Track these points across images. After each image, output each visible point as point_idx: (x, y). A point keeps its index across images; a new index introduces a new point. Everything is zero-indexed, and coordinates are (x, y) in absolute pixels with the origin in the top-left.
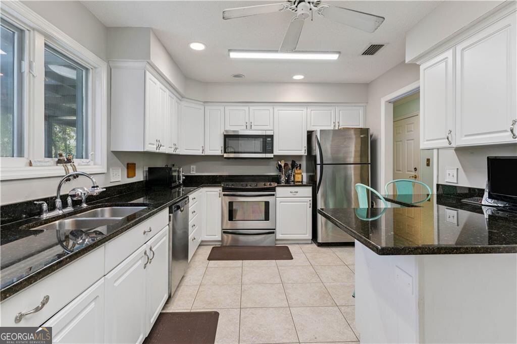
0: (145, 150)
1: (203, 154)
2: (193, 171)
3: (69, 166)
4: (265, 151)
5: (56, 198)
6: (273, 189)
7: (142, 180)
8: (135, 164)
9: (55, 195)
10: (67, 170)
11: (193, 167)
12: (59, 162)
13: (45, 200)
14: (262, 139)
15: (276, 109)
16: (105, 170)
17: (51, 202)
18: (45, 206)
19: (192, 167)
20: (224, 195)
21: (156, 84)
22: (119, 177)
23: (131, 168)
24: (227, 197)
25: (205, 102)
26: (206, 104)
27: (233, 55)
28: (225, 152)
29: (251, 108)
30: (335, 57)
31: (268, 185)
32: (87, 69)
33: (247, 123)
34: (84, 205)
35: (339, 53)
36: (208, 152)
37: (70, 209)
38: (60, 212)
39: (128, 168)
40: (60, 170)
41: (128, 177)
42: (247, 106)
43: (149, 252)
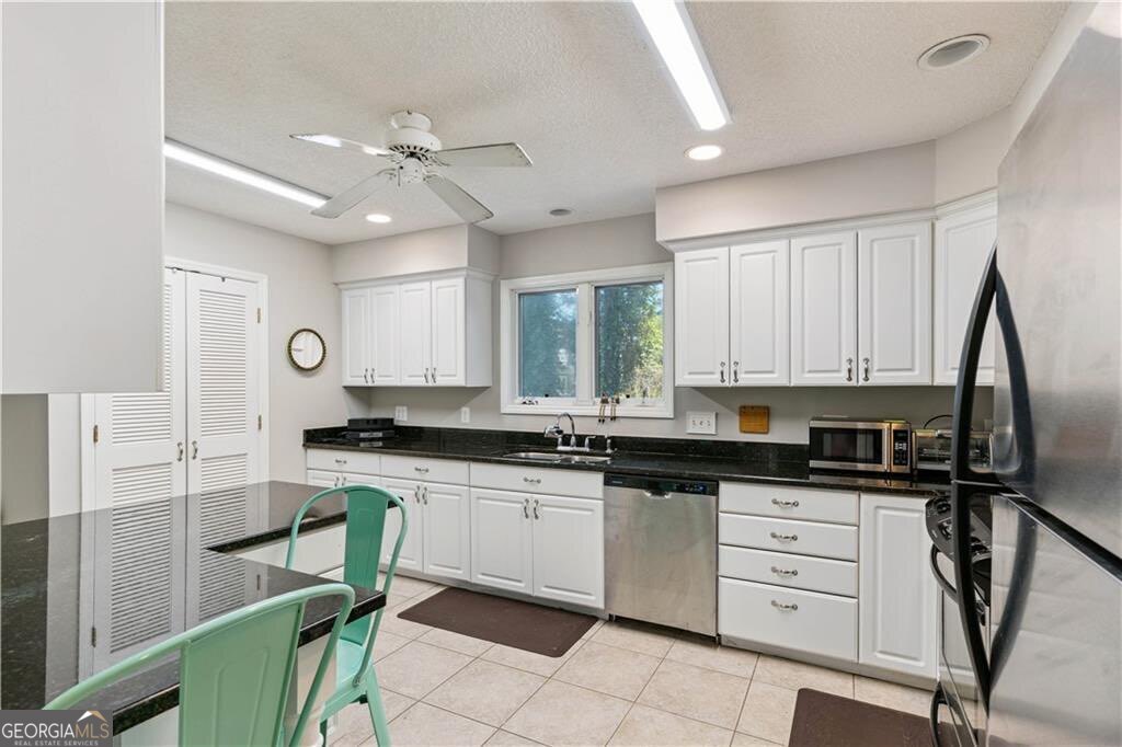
3: (608, 407)
8: (766, 408)
10: (602, 410)
12: (604, 401)
13: (562, 435)
16: (670, 414)
17: (566, 440)
18: (560, 439)
22: (710, 427)
23: (755, 417)
37: (584, 449)
39: (740, 415)
41: (743, 431)
43: (532, 505)
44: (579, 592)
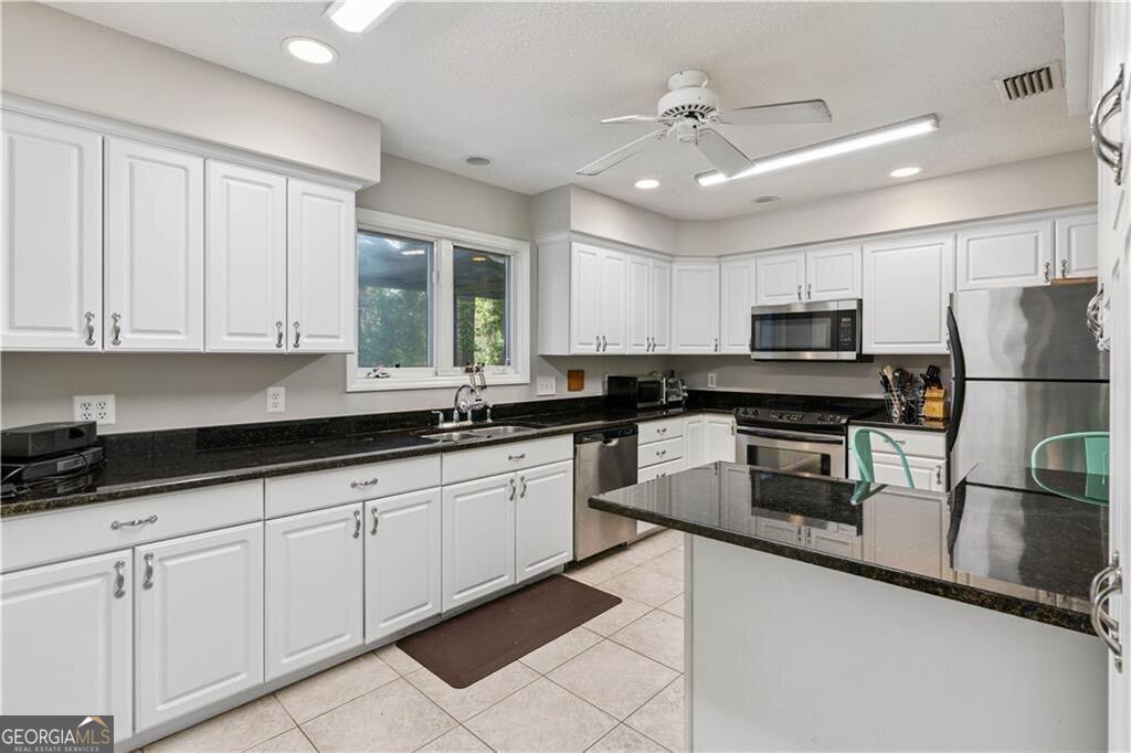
0: (572, 353)
1: (718, 353)
2: (712, 383)
3: (477, 377)
4: (836, 345)
5: (453, 410)
6: (843, 430)
7: (600, 394)
8: (583, 372)
9: (453, 406)
10: (473, 380)
11: (712, 375)
12: (468, 371)
13: (442, 410)
14: (829, 320)
15: (868, 249)
16: (527, 380)
17: (448, 415)
18: (441, 416)
19: (710, 375)
20: (739, 431)
21: (594, 254)
22: (552, 389)
23: (576, 379)
24: (744, 437)
25: (719, 257)
26: (722, 259)
27: (705, 182)
28: (753, 348)
29: (810, 255)
30: (926, 127)
31: (829, 420)
32: (509, 257)
33: (800, 287)
34: (489, 421)
35: (935, 117)
36: (726, 350)
37: (469, 423)
38: (458, 425)
39: (569, 378)
40: (465, 379)
41: (569, 390)
42: (801, 252)
43: (518, 484)
44: (552, 557)
